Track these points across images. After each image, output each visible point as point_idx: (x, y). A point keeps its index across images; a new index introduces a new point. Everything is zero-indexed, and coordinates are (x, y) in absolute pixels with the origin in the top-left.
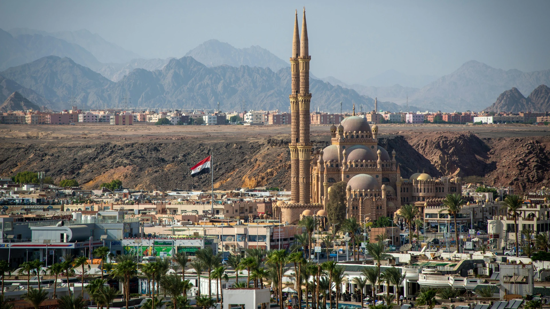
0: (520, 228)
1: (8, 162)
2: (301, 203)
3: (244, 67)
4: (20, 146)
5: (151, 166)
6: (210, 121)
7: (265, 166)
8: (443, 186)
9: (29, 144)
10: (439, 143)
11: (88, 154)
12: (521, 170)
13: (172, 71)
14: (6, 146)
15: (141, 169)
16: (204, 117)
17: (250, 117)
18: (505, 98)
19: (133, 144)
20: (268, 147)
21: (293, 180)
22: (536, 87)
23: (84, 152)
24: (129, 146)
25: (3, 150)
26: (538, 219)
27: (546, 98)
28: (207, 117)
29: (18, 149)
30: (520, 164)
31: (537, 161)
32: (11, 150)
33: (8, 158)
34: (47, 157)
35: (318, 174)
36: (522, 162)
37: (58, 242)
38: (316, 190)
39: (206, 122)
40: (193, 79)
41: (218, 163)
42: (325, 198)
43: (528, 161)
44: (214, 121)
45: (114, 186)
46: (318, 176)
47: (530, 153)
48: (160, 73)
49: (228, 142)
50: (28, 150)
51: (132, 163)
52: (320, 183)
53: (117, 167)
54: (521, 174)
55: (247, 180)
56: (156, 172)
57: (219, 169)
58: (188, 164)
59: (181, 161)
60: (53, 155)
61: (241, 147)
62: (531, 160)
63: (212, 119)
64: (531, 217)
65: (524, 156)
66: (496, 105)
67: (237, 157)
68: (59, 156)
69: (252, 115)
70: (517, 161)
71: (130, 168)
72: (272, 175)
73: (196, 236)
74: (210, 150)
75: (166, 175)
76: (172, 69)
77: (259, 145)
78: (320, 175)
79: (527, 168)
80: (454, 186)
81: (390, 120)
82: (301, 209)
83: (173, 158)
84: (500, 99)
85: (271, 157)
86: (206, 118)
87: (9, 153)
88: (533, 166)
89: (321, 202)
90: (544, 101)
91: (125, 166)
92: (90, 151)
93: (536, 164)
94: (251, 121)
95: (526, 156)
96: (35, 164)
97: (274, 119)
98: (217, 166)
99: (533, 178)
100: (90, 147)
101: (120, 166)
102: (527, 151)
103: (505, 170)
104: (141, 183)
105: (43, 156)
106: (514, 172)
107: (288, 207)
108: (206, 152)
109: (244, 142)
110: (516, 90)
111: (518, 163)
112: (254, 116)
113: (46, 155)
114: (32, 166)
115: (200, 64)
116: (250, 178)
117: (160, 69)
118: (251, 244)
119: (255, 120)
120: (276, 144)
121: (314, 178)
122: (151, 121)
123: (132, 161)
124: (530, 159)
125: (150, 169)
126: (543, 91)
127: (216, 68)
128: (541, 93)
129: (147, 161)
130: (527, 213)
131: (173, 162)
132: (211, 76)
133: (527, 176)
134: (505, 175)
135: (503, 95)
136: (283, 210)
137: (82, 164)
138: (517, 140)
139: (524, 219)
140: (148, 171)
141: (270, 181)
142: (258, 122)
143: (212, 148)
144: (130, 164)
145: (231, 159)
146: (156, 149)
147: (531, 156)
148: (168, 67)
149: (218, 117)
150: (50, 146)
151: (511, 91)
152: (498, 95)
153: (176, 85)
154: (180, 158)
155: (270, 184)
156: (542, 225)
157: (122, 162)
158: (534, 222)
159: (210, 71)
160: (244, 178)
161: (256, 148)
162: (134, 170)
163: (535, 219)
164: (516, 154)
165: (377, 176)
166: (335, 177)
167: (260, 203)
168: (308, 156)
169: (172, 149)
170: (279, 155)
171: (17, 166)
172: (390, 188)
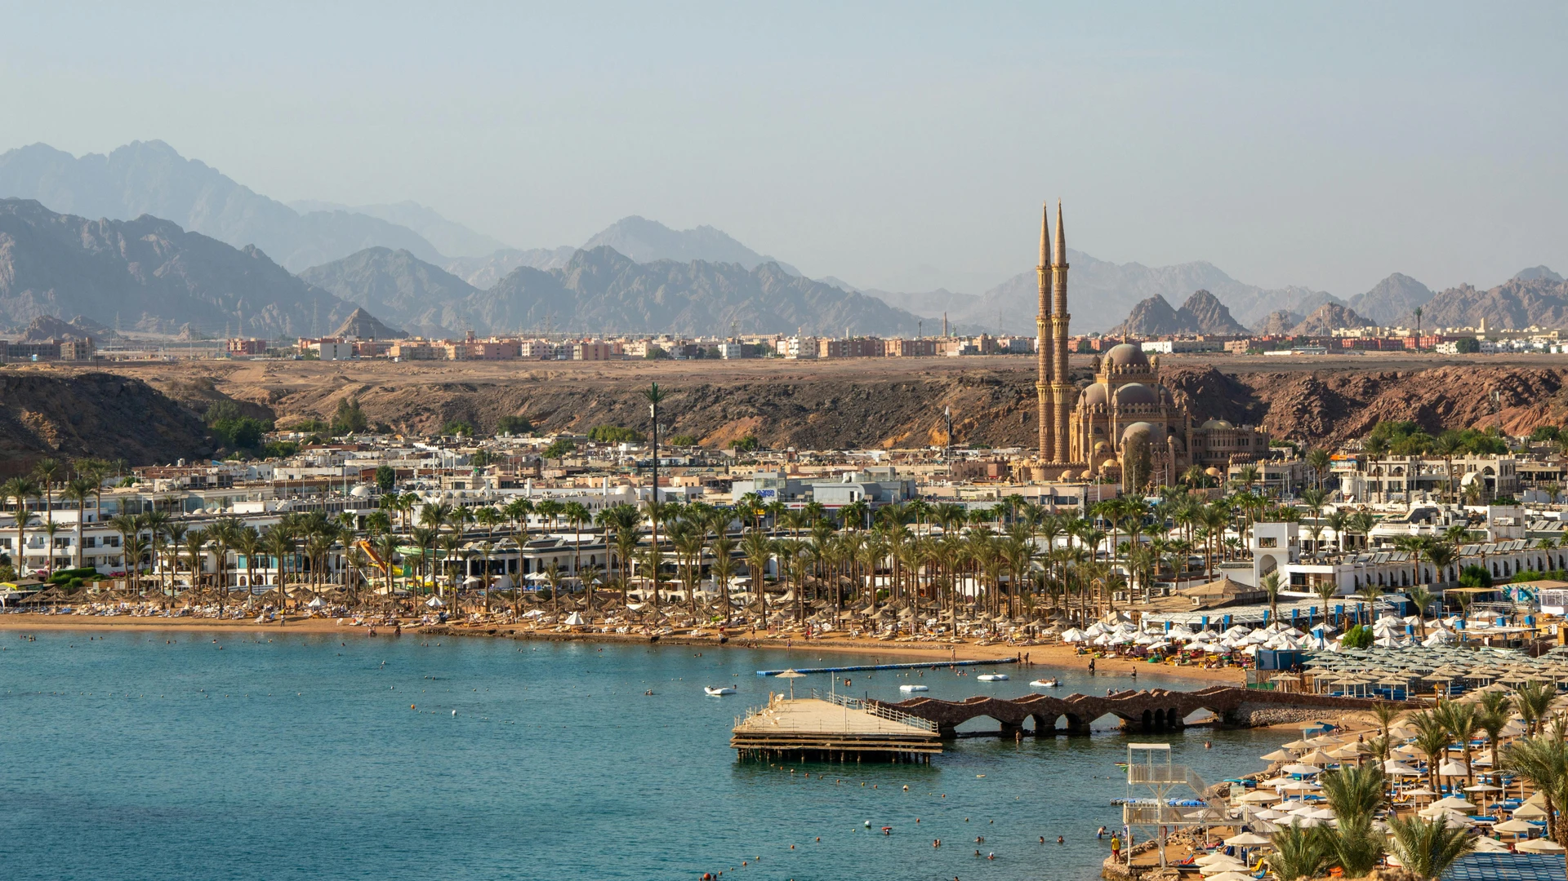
0: (1385, 487)
1: (560, 413)
2: (1056, 461)
3: (698, 263)
4: (574, 390)
5: (787, 417)
6: (729, 353)
7: (960, 414)
8: (1245, 438)
9: (587, 388)
10: (1180, 381)
11: (678, 402)
12: (1299, 419)
13: (579, 270)
14: (553, 391)
15: (775, 421)
16: (719, 346)
17: (797, 346)
18: (1143, 312)
19: (745, 386)
20: (960, 388)
21: (1042, 430)
22: (1192, 294)
23: (672, 399)
24: (740, 389)
25: (549, 397)
26: (1408, 475)
27: (1207, 312)
28: (725, 346)
29: (572, 394)
30: (1298, 409)
31: (1321, 406)
32: (562, 396)
33: (559, 408)
34: (618, 406)
35: (1079, 422)
36: (1300, 406)
37: (847, 502)
38: (1075, 443)
39: (724, 354)
40: (614, 283)
41: (883, 412)
42: (1091, 454)
43: (1310, 404)
44: (737, 352)
45: (748, 443)
46: (1078, 426)
47: (1310, 394)
48: (559, 273)
49: (895, 381)
50: (585, 397)
51: (761, 413)
52: (1082, 435)
53: (739, 418)
54: (1300, 423)
55: (936, 435)
56: (797, 424)
57: (886, 420)
58: (840, 414)
59: (830, 410)
60: (625, 403)
61: (914, 389)
62: (1313, 405)
63: (733, 350)
64: (1399, 471)
65: (1302, 398)
66: (1130, 322)
67: (910, 403)
68: (634, 404)
69: (799, 343)
70: (1293, 407)
71: (760, 419)
72: (972, 427)
73: (990, 497)
74: (869, 393)
75: (812, 429)
76: (578, 266)
77: (942, 386)
78: (1081, 424)
79: (1307, 416)
80: (1259, 437)
81: (1011, 348)
82: (1058, 470)
83: (817, 405)
84: (1136, 313)
85: (967, 402)
86: (723, 348)
87: (559, 400)
88: (1316, 412)
89: (1086, 460)
90: (1205, 317)
91: (751, 417)
92: (680, 397)
93: (1319, 409)
94: (797, 352)
95: (1305, 399)
96: (601, 416)
97: (829, 349)
98: (882, 416)
99: (1317, 429)
100: (680, 391)
101: (744, 416)
102: (1306, 392)
103: (1277, 419)
104: (777, 441)
105: (611, 405)
106: (1290, 422)
107: (1041, 467)
108: (864, 396)
109: (918, 382)
110: (1160, 297)
111: (1295, 408)
112: (803, 344)
113: (615, 402)
114: (596, 418)
115: (625, 258)
116: (940, 432)
117: (558, 267)
118: (1059, 507)
119: (804, 350)
120: (973, 384)
121: (1073, 428)
122: (634, 354)
123: (760, 410)
124: (1312, 402)
125: (788, 421)
126: (1204, 300)
127: (650, 264)
128: (1200, 303)
129: (780, 410)
130: (1394, 467)
131: (817, 410)
132: (644, 277)
133: (1309, 427)
134: (1276, 426)
135: (1140, 307)
136: (1033, 471)
137: (675, 415)
138: (1279, 376)
139: (1390, 475)
140: (785, 424)
141: (969, 436)
142: (809, 353)
143: (871, 391)
144: (758, 415)
145: (901, 406)
146: (786, 393)
147: (1312, 398)
148: (573, 263)
149: (742, 346)
150: (619, 391)
151: (1153, 299)
152: (1133, 307)
153: (585, 292)
154: (827, 404)
155: (970, 439)
156: (1413, 482)
157: (746, 411)
158: (1404, 479)
159: (640, 270)
160: (930, 432)
161: (937, 391)
162: (765, 422)
163: (1405, 474)
164: (1291, 396)
165: (1161, 425)
166: (1103, 426)
167: (991, 463)
168: (1065, 398)
169: (811, 393)
170: (979, 399)
171: (573, 418)
172: (1178, 442)
